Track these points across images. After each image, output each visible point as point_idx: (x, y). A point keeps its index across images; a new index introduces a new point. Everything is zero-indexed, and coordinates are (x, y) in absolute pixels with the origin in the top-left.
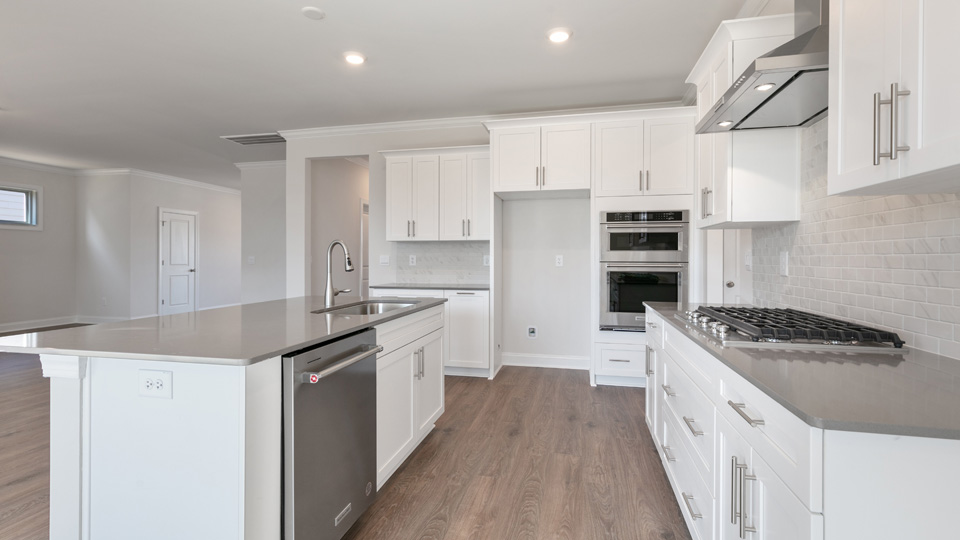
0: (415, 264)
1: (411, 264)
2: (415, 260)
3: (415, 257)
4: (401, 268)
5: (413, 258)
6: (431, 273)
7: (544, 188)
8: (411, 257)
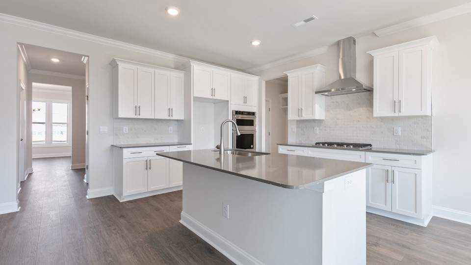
0: (127, 132)
1: (124, 132)
2: (127, 130)
3: (127, 128)
4: (117, 135)
5: (126, 128)
6: (138, 137)
7: (214, 98)
8: (124, 128)
